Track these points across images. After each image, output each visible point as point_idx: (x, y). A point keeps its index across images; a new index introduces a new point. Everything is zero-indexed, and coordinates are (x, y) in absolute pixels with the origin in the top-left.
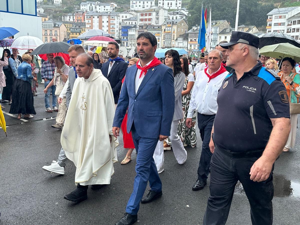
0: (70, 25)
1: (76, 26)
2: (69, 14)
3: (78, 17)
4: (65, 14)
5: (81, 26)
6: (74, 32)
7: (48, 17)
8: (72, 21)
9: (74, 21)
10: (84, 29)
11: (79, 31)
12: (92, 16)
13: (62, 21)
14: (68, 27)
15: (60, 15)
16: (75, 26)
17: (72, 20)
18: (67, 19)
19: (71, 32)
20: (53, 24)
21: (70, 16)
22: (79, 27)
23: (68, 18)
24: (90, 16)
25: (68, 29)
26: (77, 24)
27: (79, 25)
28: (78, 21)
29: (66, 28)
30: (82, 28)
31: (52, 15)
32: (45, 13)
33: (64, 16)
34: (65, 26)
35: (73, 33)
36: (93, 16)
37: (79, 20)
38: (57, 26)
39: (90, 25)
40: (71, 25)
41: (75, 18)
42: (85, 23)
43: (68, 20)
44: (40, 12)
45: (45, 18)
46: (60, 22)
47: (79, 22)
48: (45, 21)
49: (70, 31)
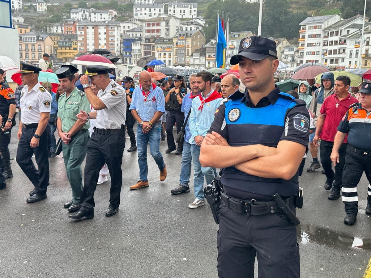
0: (57, 38)
1: (65, 39)
2: (56, 24)
3: (67, 28)
4: (52, 24)
5: (72, 38)
6: (63, 46)
7: (30, 28)
8: (60, 33)
9: (62, 32)
10: (76, 43)
11: (69, 45)
12: (85, 26)
13: (47, 33)
14: (54, 40)
15: (44, 25)
16: (63, 38)
17: (59, 31)
18: (54, 30)
19: (59, 46)
20: (36, 37)
21: (57, 26)
22: (70, 39)
23: (55, 28)
24: (83, 26)
25: (55, 43)
26: (66, 37)
27: (69, 37)
28: (67, 33)
29: (52, 41)
30: (72, 41)
31: (35, 25)
32: (26, 23)
33: (50, 27)
34: (51, 38)
35: (61, 47)
36: (87, 26)
37: (69, 31)
38: (41, 39)
39: (84, 38)
40: (59, 37)
41: (63, 29)
42: (77, 34)
43: (55, 32)
44: (20, 22)
45: (26, 29)
46: (45, 34)
47: (69, 33)
48: (25, 33)
49: (57, 45)
